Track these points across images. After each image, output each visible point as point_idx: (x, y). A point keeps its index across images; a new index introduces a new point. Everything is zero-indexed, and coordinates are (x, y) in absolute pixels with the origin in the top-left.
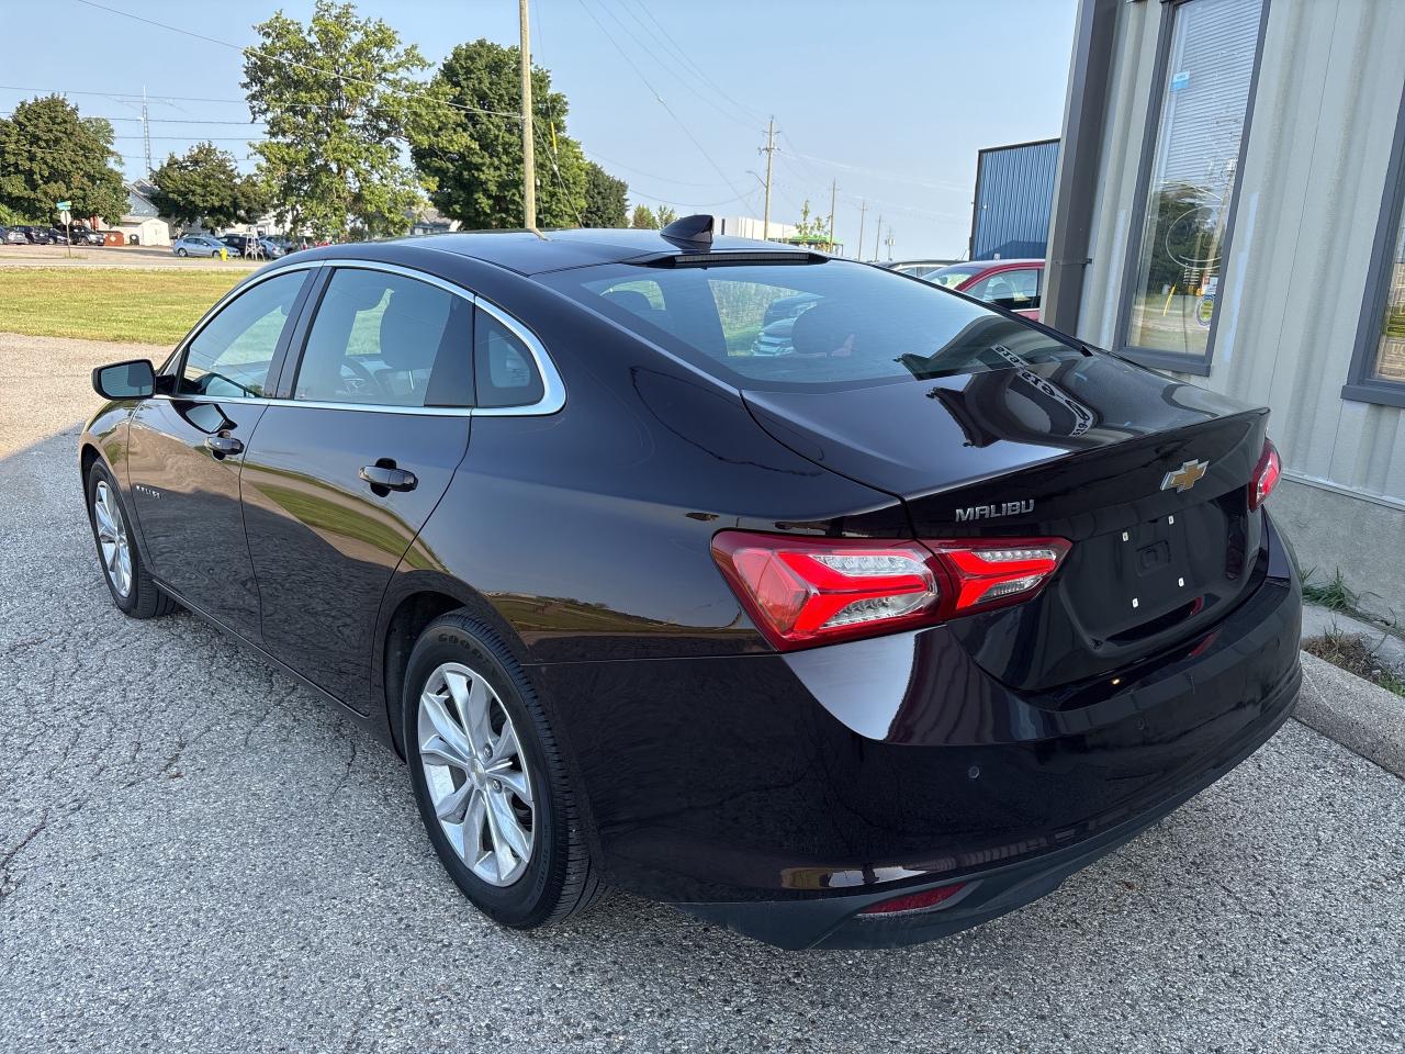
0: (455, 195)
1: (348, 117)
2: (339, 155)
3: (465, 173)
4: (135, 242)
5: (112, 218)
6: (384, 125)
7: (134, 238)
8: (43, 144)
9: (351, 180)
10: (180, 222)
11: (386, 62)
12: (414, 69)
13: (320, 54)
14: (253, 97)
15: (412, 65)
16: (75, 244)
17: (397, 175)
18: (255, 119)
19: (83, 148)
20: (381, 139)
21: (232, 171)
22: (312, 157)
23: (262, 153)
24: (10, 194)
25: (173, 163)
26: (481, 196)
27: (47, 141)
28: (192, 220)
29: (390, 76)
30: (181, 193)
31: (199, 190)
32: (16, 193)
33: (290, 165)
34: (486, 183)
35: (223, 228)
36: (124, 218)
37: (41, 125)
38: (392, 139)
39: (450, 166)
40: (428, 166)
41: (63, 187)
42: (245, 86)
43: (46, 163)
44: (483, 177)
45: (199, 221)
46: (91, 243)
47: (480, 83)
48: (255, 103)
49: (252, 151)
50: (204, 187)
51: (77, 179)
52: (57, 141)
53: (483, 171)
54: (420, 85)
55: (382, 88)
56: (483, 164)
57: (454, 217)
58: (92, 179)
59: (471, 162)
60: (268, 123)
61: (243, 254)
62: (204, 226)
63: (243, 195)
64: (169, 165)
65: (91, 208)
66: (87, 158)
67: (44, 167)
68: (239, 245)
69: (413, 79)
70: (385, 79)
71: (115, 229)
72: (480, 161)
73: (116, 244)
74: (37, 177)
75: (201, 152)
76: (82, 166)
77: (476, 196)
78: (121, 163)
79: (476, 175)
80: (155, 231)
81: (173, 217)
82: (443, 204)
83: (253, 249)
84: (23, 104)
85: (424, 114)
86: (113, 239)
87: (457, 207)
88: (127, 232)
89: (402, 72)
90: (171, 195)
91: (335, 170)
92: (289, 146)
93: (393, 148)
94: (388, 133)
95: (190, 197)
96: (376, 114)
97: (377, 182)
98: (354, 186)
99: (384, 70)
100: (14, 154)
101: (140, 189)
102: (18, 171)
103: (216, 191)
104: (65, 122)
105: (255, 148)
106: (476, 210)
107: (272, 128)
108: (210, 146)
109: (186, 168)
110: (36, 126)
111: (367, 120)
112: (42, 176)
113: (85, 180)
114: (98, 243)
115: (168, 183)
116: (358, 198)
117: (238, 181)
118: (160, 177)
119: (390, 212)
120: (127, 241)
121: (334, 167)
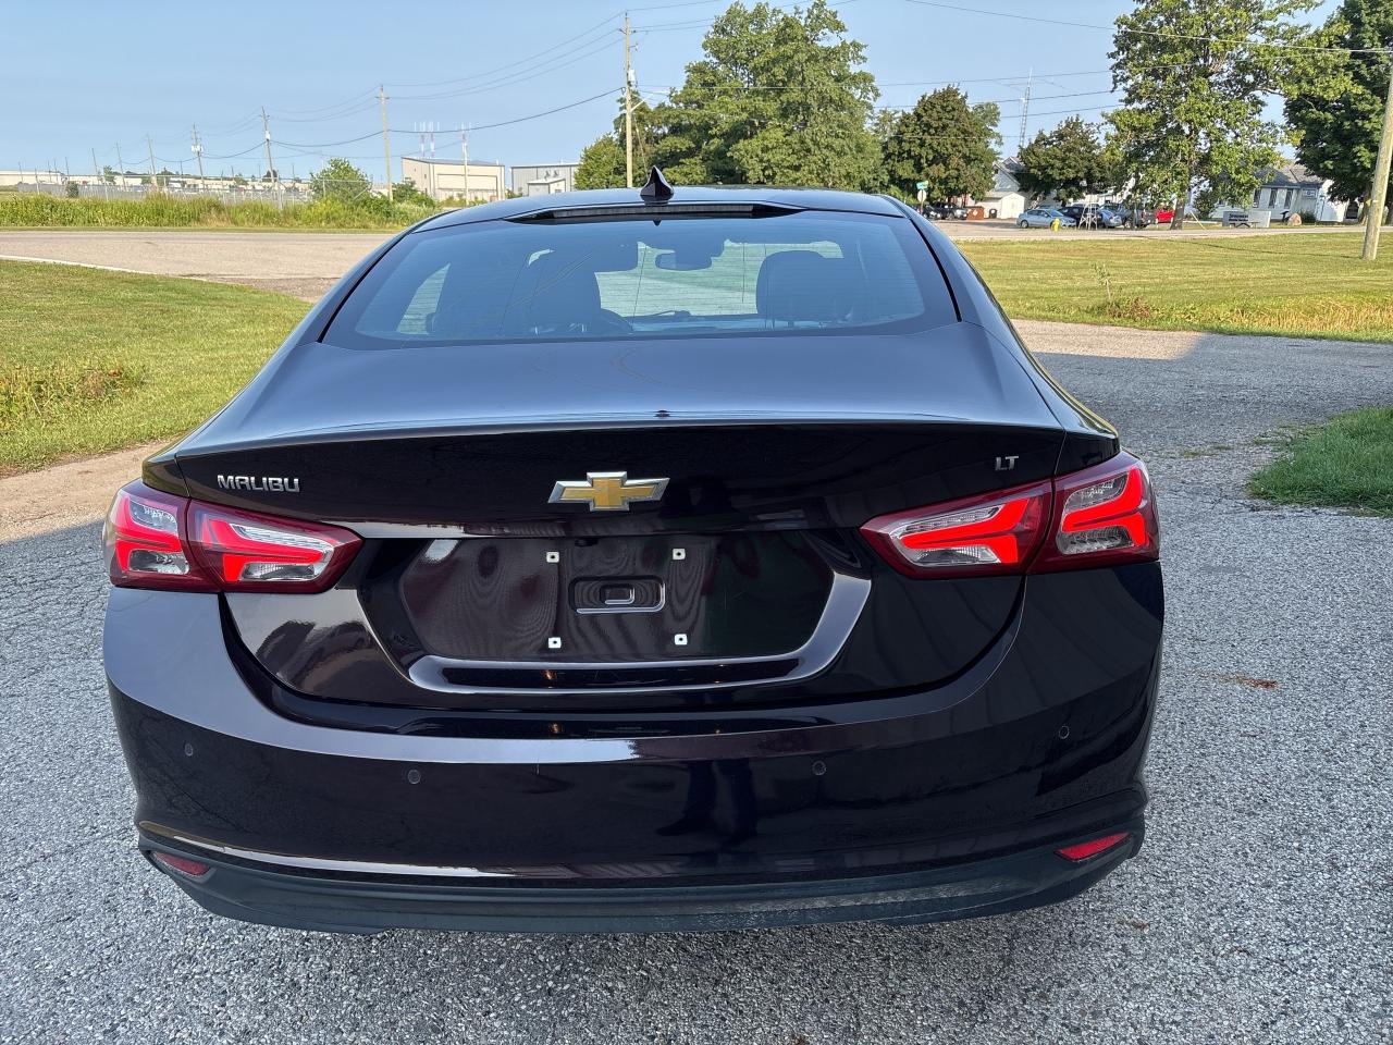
0: (1331, 149)
1: (1211, 74)
2: (1191, 116)
3: (1346, 123)
4: (993, 216)
5: (979, 196)
6: (1250, 78)
7: (993, 212)
8: (932, 131)
9: (1202, 142)
10: (1036, 195)
11: (1265, 8)
12: (1297, 12)
13: (1193, 12)
14: (1118, 66)
15: (1295, 8)
16: (943, 218)
17: (1255, 132)
18: (1115, 87)
19: (964, 132)
20: (1245, 93)
21: (1093, 142)
22: (1163, 121)
23: (1112, 121)
24: (900, 177)
25: (1041, 139)
26: (1362, 148)
27: (936, 129)
28: (1047, 193)
29: (1267, 24)
30: (1043, 169)
31: (1058, 164)
32: (905, 175)
33: (1138, 130)
34: (1371, 132)
35: (1075, 199)
36: (989, 194)
37: (935, 115)
38: (1258, 93)
39: (1329, 115)
40: (1302, 119)
41: (942, 167)
42: (1112, 56)
43: (932, 148)
44: (1368, 126)
45: (1054, 193)
46: (956, 218)
47: (1386, 16)
48: (1118, 71)
49: (1104, 120)
50: (1063, 160)
51: (955, 161)
52: (944, 127)
53: (1369, 119)
54: (1301, 29)
55: (1257, 39)
56: (1372, 111)
57: (1325, 175)
58: (968, 160)
59: (1356, 111)
60: (1127, 90)
61: (1078, 223)
62: (1057, 199)
63: (1098, 165)
64: (1037, 142)
65: (962, 186)
66: (966, 140)
67: (930, 151)
68: (1075, 215)
69: (1293, 22)
70: (1260, 29)
71: (979, 204)
72: (1368, 107)
73: (977, 217)
74: (923, 161)
75: (1068, 126)
76: (960, 148)
77: (1355, 150)
78: (1000, 143)
79: (1360, 124)
80: (1012, 204)
81: (1031, 191)
82: (1312, 159)
83: (1088, 219)
84: (923, 97)
85: (1299, 60)
86: (975, 213)
87: (1329, 164)
88: (987, 206)
89: (1282, 18)
90: (1032, 170)
91: (1187, 132)
92: (1141, 112)
93: (1257, 103)
94: (1253, 86)
95: (1049, 171)
96: (1243, 67)
97: (1230, 140)
98: (1204, 145)
99: (1262, 18)
100: (910, 142)
101: (1008, 166)
102: (910, 157)
103: (1073, 163)
104: (954, 109)
105: (1106, 117)
106: (1354, 165)
107: (1130, 95)
108: (1077, 119)
109: (1051, 143)
110: (930, 116)
111: (1233, 74)
112: (927, 160)
113: (961, 162)
114: (962, 218)
115: (1033, 159)
116: (1206, 159)
117: (1095, 152)
118: (1025, 153)
119: (1238, 172)
120: (987, 214)
121: (1186, 129)
